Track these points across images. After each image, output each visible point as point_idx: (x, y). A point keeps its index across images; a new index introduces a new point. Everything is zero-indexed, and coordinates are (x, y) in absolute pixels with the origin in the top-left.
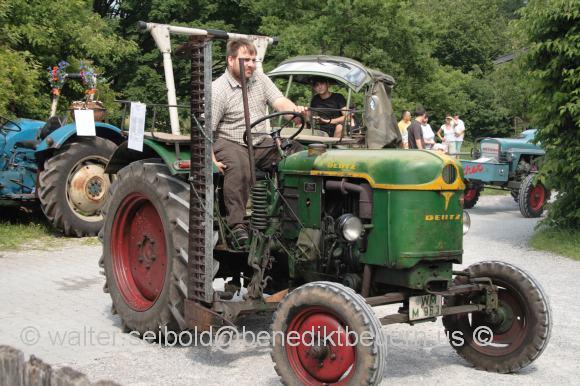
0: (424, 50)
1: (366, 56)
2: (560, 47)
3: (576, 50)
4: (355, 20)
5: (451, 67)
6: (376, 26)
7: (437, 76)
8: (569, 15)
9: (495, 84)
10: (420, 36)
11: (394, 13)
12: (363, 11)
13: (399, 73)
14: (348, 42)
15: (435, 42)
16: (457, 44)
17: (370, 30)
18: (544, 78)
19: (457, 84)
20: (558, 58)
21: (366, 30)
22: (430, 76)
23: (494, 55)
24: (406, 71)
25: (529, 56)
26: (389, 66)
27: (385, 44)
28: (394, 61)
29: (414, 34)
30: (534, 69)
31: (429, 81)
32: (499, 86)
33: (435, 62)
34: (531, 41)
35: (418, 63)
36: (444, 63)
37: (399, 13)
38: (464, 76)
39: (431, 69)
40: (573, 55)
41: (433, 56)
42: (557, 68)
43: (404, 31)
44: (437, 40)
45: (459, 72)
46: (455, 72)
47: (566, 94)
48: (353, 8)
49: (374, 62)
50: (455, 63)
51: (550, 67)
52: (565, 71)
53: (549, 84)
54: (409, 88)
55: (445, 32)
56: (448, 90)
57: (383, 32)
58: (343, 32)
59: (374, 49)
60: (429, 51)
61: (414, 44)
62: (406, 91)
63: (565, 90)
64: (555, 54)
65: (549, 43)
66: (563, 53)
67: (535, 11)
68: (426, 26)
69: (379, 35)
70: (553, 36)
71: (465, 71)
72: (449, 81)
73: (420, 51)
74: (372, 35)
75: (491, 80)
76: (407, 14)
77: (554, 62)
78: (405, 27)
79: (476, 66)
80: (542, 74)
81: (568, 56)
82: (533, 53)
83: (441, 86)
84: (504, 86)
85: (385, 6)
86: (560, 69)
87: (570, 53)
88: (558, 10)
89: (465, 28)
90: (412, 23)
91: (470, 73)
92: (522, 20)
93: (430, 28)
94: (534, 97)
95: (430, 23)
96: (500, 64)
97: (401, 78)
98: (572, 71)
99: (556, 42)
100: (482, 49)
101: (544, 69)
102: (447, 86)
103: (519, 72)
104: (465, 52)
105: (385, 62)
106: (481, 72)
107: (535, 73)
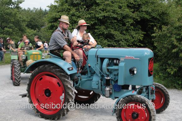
0: (24, 25)
1: (8, 26)
4: (5, 16)
6: (11, 18)
7: (27, 31)
8: (57, 17)
10: (22, 21)
11: (15, 15)
12: (7, 14)
13: (17, 30)
14: (3, 22)
15: (26, 23)
16: (32, 23)
17: (9, 19)
19: (32, 33)
21: (8, 19)
22: (25, 31)
23: (42, 26)
24: (19, 30)
25: (48, 27)
26: (15, 28)
27: (13, 23)
28: (16, 27)
29: (21, 20)
31: (25, 32)
32: (43, 34)
33: (26, 28)
34: (49, 23)
35: (22, 28)
36: (29, 28)
37: (17, 15)
38: (34, 31)
41: (26, 26)
43: (18, 20)
44: (27, 22)
45: (33, 30)
48: (4, 13)
50: (32, 28)
54: (20, 34)
55: (29, 20)
56: (30, 35)
57: (13, 20)
58: (2, 19)
59: (10, 24)
60: (25, 25)
61: (21, 23)
62: (19, 35)
64: (55, 26)
65: (53, 23)
67: (49, 16)
68: (24, 19)
69: (11, 21)
70: (54, 22)
73: (22, 25)
74: (10, 20)
75: (41, 32)
76: (19, 16)
78: (19, 18)
82: (49, 26)
83: (28, 34)
85: (13, 13)
88: (55, 16)
89: (34, 19)
90: (20, 18)
91: (36, 30)
92: (47, 18)
93: (25, 19)
95: (25, 18)
97: (18, 31)
99: (55, 23)
100: (39, 25)
102: (30, 34)
103: (46, 30)
104: (34, 25)
105: (13, 27)
106: (38, 30)
107: (50, 31)
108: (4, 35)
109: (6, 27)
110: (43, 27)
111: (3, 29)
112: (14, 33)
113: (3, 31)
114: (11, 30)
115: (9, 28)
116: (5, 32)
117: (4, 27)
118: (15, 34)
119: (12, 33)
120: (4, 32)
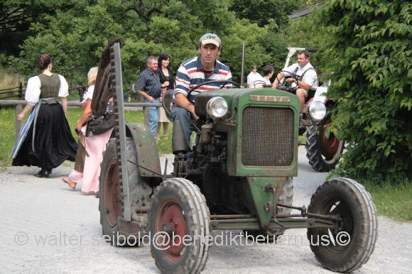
1: (165, 8)
2: (353, 5)
3: (367, 8)
5: (248, 20)
7: (234, 29)
9: (290, 38)
13: (197, 25)
18: (337, 33)
19: (253, 38)
20: (351, 14)
22: (227, 29)
23: (290, 9)
24: (205, 23)
26: (187, 18)
28: (193, 13)
30: (328, 25)
31: (227, 34)
33: (232, 15)
35: (216, 16)
36: (241, 17)
38: (260, 29)
39: (229, 22)
40: (365, 12)
41: (230, 9)
42: (349, 24)
45: (255, 25)
46: (251, 25)
47: (357, 49)
49: (172, 14)
50: (252, 17)
51: (342, 23)
52: (357, 27)
53: (342, 40)
60: (227, 4)
63: (357, 46)
64: (348, 10)
66: (356, 9)
71: (261, 25)
72: (246, 34)
73: (218, 5)
75: (286, 34)
77: (347, 18)
79: (272, 20)
80: (335, 29)
81: (360, 12)
82: (327, 9)
83: (238, 39)
84: (298, 40)
86: (352, 25)
87: (362, 10)
91: (267, 27)
94: (327, 51)
96: (295, 19)
98: (363, 28)
100: (278, 4)
101: (337, 25)
102: (244, 39)
103: (314, 27)
104: (262, 6)
105: (184, 14)
106: (276, 26)
107: (329, 28)
108: (147, 42)
109: (158, 11)
110: (295, 15)
111: (147, 19)
112: (184, 34)
113: (144, 27)
114: (174, 23)
115: (166, 16)
116: (151, 33)
117: (150, 14)
118: (189, 40)
119: (177, 37)
120: (149, 30)
